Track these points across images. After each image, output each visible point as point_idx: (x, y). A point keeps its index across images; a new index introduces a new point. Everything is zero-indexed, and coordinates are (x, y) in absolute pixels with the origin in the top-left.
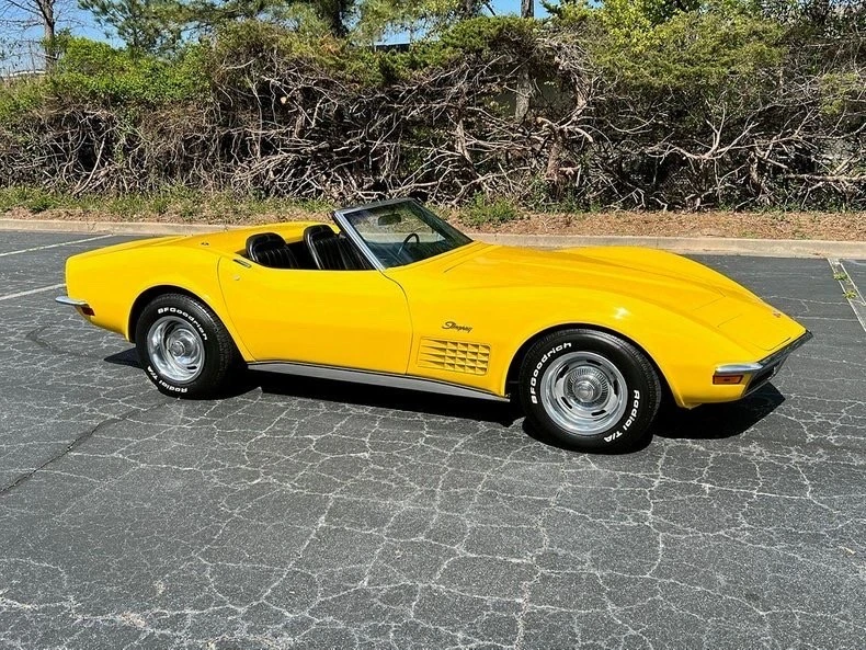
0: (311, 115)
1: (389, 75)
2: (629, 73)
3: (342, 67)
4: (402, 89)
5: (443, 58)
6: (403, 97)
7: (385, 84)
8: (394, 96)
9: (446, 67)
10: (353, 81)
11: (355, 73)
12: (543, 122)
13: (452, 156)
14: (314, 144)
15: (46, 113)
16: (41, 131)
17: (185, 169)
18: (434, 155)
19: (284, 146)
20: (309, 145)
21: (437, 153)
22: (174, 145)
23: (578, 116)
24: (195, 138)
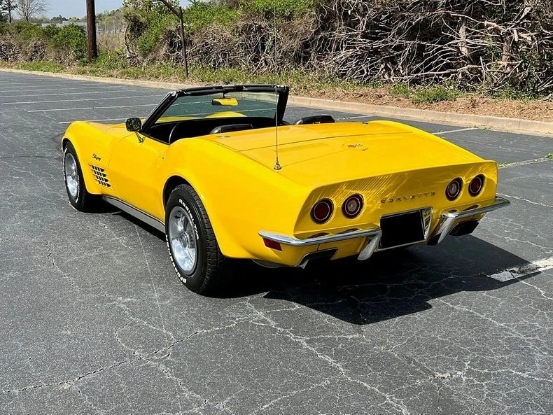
12: (488, 26)
13: (451, 51)
14: (369, 43)
15: (241, 24)
16: (240, 35)
17: (306, 59)
18: (437, 50)
19: (349, 44)
20: (366, 43)
21: (441, 48)
22: (296, 44)
23: (521, 20)
24: (304, 39)
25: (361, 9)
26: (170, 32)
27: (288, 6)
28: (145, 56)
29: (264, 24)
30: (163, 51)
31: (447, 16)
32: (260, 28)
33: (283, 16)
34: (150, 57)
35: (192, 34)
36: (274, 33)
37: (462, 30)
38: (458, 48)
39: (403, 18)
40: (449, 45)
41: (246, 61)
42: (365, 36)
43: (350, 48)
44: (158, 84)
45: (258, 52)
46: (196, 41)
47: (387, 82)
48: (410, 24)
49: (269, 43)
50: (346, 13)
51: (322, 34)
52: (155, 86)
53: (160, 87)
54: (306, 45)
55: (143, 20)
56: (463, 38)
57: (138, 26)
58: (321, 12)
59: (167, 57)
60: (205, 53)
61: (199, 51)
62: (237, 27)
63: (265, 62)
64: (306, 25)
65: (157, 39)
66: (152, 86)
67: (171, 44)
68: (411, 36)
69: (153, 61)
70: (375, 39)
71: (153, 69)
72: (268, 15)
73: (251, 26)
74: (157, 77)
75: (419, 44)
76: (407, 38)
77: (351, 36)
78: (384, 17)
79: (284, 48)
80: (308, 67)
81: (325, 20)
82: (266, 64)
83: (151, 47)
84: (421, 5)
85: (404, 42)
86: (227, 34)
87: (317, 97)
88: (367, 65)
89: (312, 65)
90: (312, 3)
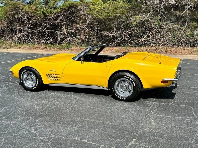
0: (29, 24)
1: (45, 15)
2: (95, 15)
3: (35, 13)
4: (48, 18)
5: (57, 11)
6: (49, 20)
7: (44, 17)
8: (46, 20)
9: (58, 13)
10: (37, 16)
11: (38, 14)
13: (62, 33)
14: (31, 30)
17: (3, 36)
19: (23, 31)
21: (59, 33)
23: (87, 25)
24: (3, 29)
31: (61, 23)
37: (64, 27)
38: (64, 32)
51: (10, 27)
54: (4, 31)
56: (65, 30)
58: (9, 20)
64: (3, 24)
80: (4, 39)
84: (52, 19)
87: (18, 49)
88: (30, 37)
89: (6, 38)
90: (6, 16)
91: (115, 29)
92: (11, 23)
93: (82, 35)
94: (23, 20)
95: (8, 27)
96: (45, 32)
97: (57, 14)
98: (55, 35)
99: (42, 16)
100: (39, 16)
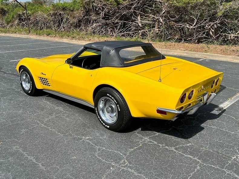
1: (118, 3)
2: (171, 2)
4: (121, 7)
7: (117, 5)
9: (132, 1)
10: (110, 4)
12: (151, 16)
13: (135, 25)
14: (105, 21)
15: (52, 12)
16: (52, 17)
17: (79, 26)
18: (131, 24)
19: (97, 21)
20: (104, 21)
21: (132, 24)
22: (76, 20)
23: (162, 14)
24: (79, 19)
25: (101, 9)
26: (19, 14)
27: (71, 6)
28: (8, 24)
29: (62, 12)
30: (16, 22)
31: (134, 12)
32: (60, 14)
33: (70, 10)
34: (10, 24)
35: (30, 15)
36: (66, 16)
37: (139, 18)
38: (138, 23)
39: (118, 12)
40: (135, 23)
41: (54, 26)
42: (103, 18)
43: (97, 23)
44: (16, 36)
45: (60, 23)
46: (32, 18)
47: (112, 35)
48: (121, 15)
49: (64, 20)
50: (96, 10)
51: (86, 17)
52: (15, 36)
53: (18, 36)
54: (80, 21)
55: (6, 9)
56: (140, 20)
57: (4, 12)
58: (85, 9)
59: (18, 25)
60: (36, 23)
61: (33, 22)
62: (50, 14)
63: (63, 27)
64: (79, 13)
65: (13, 17)
66: (14, 36)
67: (20, 19)
68: (121, 19)
69: (12, 26)
70: (107, 20)
71: (13, 29)
72: (64, 9)
73: (57, 13)
74: (15, 33)
75: (124, 22)
76: (119, 20)
77: (97, 18)
78: (111, 12)
79: (71, 22)
80: (81, 29)
81: (87, 12)
82: (63, 28)
83: (11, 20)
84: (125, 8)
85: (119, 21)
86: (45, 16)
87: (88, 41)
88: (104, 29)
89: (82, 29)
90: (82, 5)
91: (196, 20)
92: (88, 12)
93: (156, 27)
94: (97, 9)
95: (84, 17)
96: (117, 23)
97: (130, 1)
98: (128, 26)
99: (115, 4)
100: (112, 5)
